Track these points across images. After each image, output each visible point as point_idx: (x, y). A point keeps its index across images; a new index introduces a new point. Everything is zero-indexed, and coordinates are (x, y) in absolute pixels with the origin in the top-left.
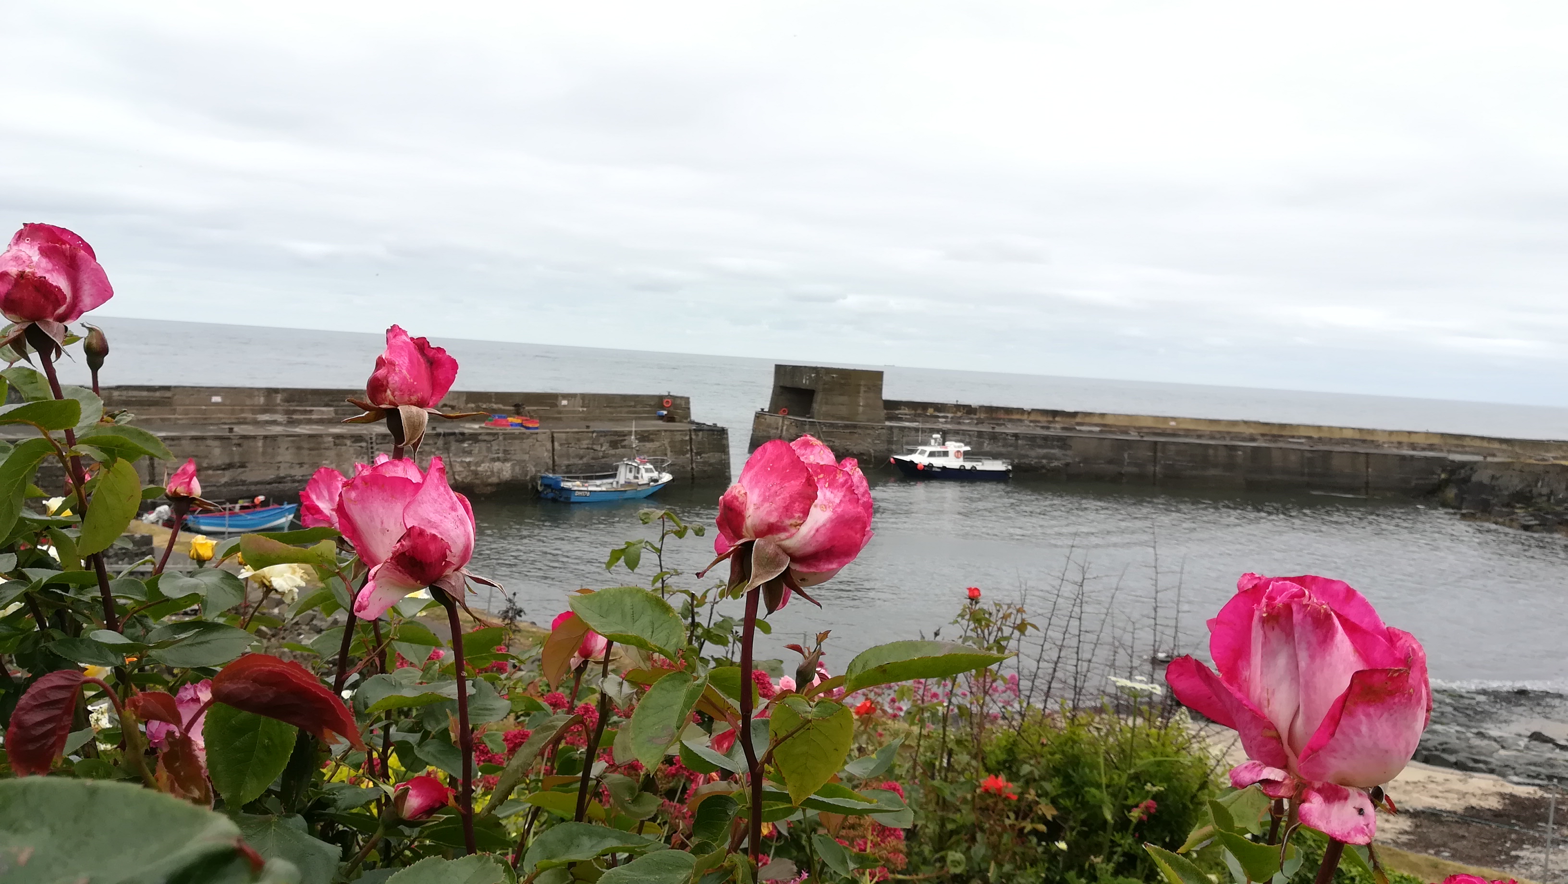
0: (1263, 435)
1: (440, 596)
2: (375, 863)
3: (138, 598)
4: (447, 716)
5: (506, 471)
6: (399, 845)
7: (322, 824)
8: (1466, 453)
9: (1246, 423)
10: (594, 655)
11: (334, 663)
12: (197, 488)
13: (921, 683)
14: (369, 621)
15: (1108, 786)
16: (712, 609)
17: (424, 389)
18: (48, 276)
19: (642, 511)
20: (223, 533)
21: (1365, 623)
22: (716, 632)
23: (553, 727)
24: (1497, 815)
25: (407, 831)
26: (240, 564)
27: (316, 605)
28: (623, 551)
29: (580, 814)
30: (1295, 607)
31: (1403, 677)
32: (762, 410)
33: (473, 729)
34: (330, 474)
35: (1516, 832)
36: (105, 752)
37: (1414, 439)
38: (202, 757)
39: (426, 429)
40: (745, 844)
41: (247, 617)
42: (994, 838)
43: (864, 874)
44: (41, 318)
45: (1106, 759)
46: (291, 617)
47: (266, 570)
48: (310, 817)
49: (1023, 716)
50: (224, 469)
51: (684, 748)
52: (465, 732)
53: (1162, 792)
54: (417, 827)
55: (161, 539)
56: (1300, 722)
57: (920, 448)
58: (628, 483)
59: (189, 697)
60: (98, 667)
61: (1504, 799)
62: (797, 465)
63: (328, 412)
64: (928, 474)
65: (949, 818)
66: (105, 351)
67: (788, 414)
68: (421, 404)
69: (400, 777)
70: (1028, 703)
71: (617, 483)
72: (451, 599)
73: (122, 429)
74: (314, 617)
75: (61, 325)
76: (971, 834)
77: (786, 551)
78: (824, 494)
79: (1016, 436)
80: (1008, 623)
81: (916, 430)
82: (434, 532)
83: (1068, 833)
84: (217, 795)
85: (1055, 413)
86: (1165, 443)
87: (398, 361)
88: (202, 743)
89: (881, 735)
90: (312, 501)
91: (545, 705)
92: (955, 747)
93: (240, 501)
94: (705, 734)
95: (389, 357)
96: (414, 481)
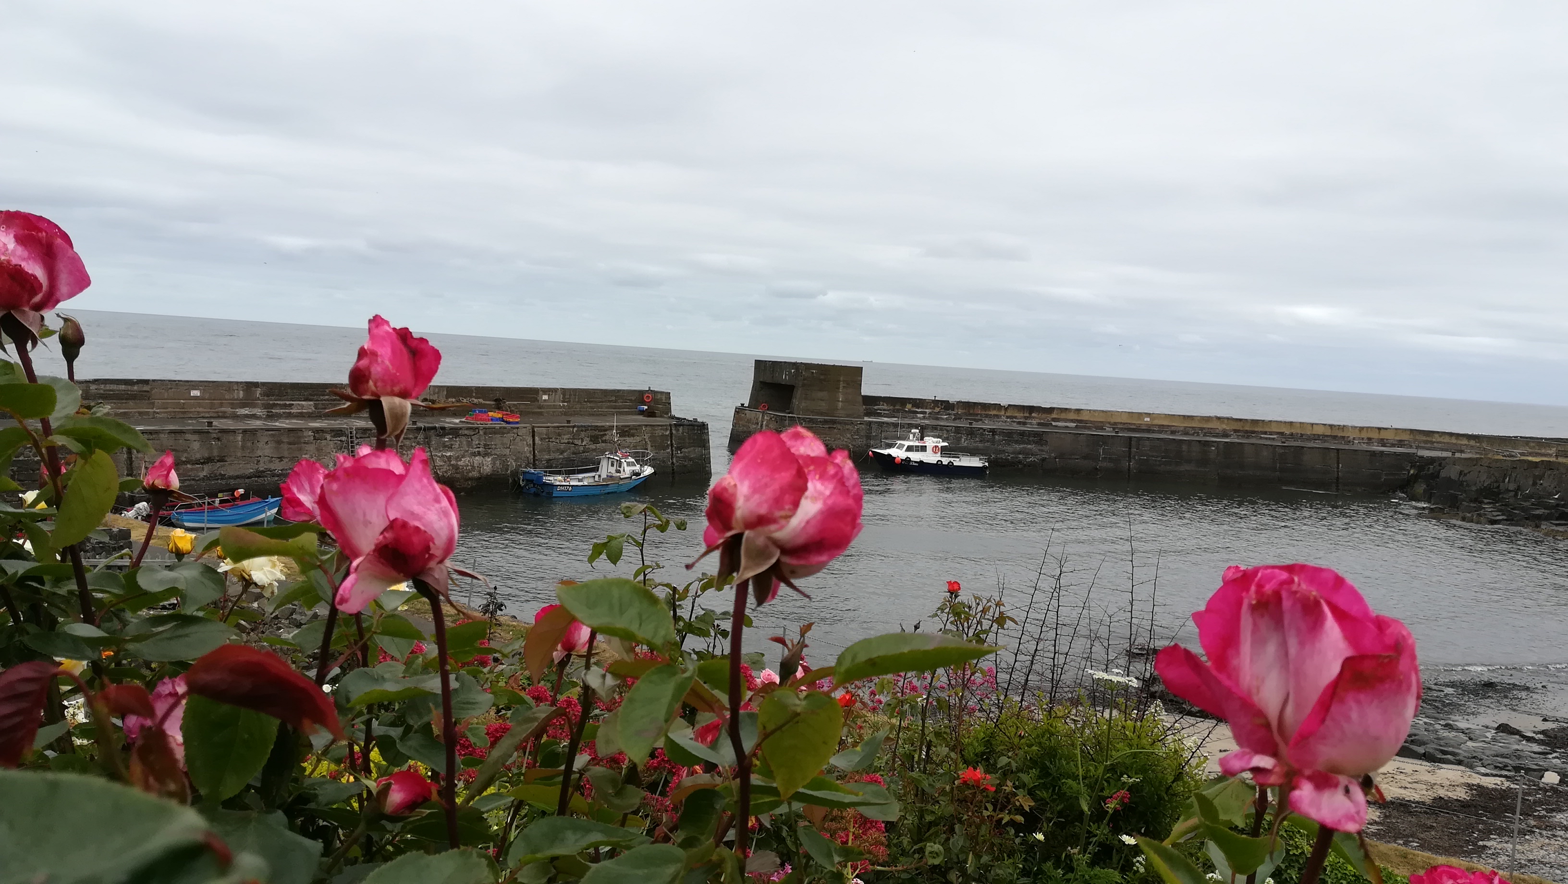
0: (1236, 431)
1: (423, 588)
2: (356, 858)
3: (116, 591)
4: (429, 711)
5: (487, 465)
6: (381, 840)
7: (302, 819)
8: (1434, 449)
9: (1219, 418)
10: (577, 648)
11: (314, 657)
12: (175, 480)
13: (900, 676)
14: (351, 615)
15: (1084, 778)
16: (693, 603)
17: (407, 380)
18: (23, 264)
19: (624, 505)
20: (203, 529)
21: (1354, 610)
22: (697, 626)
23: (535, 719)
24: (1464, 805)
25: (389, 826)
26: (219, 557)
27: (296, 599)
28: (605, 545)
29: (563, 808)
30: (1284, 594)
31: (1392, 663)
32: (742, 405)
33: (456, 723)
34: (312, 468)
35: (1483, 822)
36: (81, 746)
37: (1384, 435)
38: (180, 753)
39: (408, 423)
40: (731, 835)
41: (227, 611)
42: (972, 830)
43: (846, 866)
44: (17, 307)
45: (1082, 751)
46: (271, 610)
47: (246, 563)
48: (291, 812)
49: (1001, 709)
50: (202, 463)
51: (671, 742)
52: (449, 725)
53: (1138, 783)
54: (399, 821)
55: (138, 534)
56: (1289, 710)
57: (899, 442)
58: (610, 477)
59: (167, 692)
60: (74, 662)
61: (1471, 790)
62: (788, 457)
63: (308, 406)
64: (906, 469)
65: (927, 810)
66: (80, 341)
67: (768, 409)
68: (404, 395)
69: (381, 772)
70: (1006, 696)
71: (600, 476)
72: (433, 591)
73: (99, 420)
74: (293, 612)
75: (37, 314)
76: (949, 825)
77: (776, 543)
78: (815, 486)
79: (993, 431)
80: (987, 617)
81: (895, 425)
82: (417, 524)
83: (1045, 824)
84: (194, 790)
85: (1031, 409)
86: (1139, 439)
87: (380, 351)
88: (180, 738)
89: (861, 728)
90: (294, 494)
91: (528, 698)
92: (934, 740)
93: (220, 495)
94: (688, 727)
95: (372, 348)
96: (397, 473)
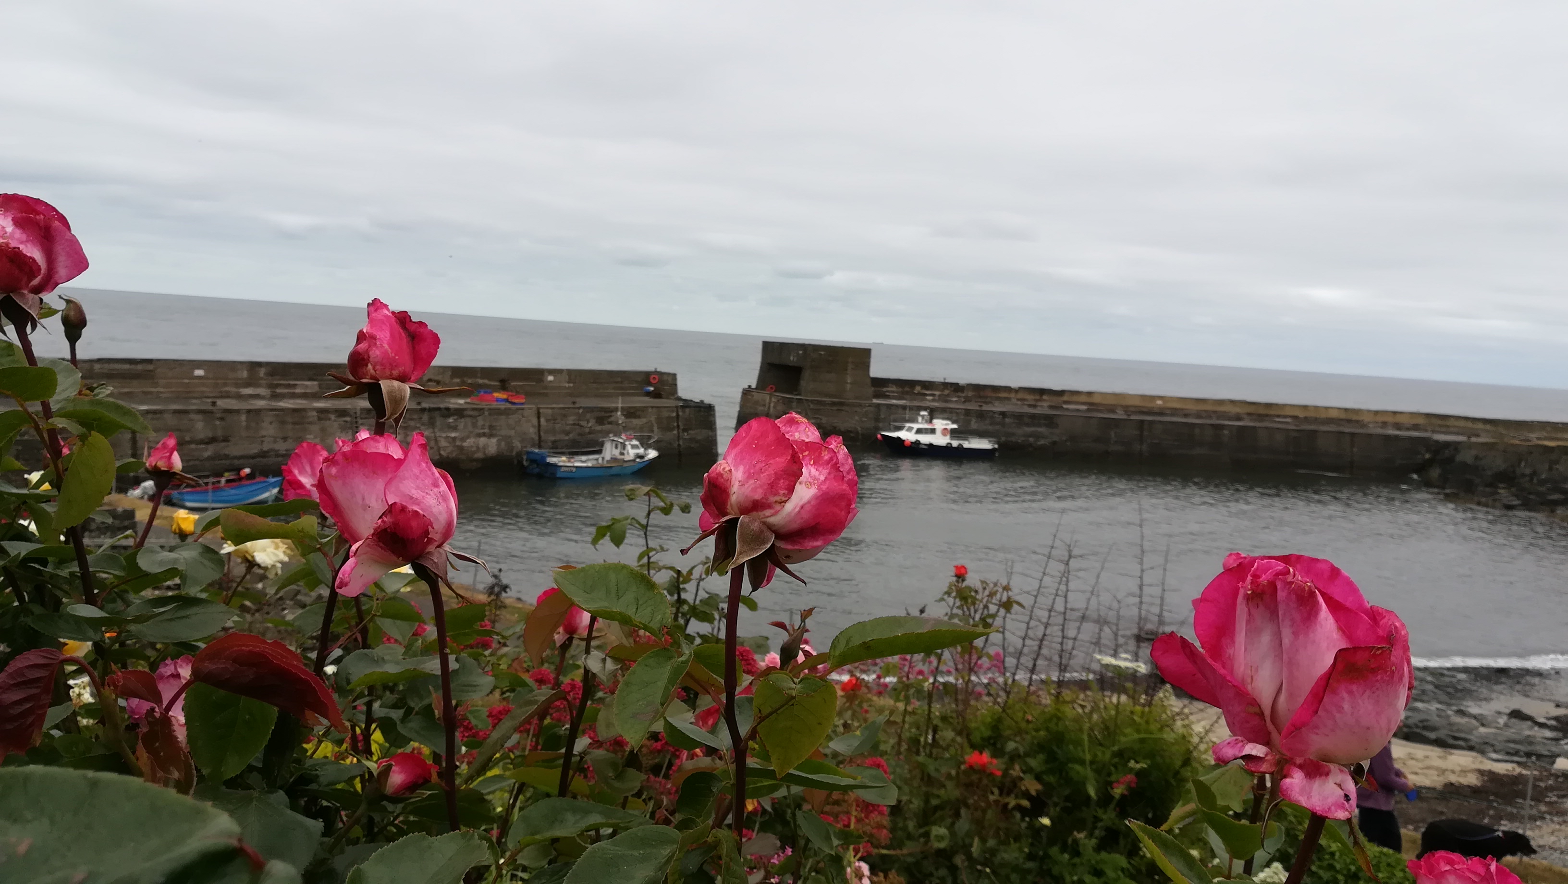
0: (1249, 414)
1: (422, 572)
2: (358, 839)
3: (117, 572)
4: (430, 693)
5: (491, 446)
6: (383, 821)
7: (305, 800)
8: (1450, 433)
9: (1232, 402)
10: (578, 632)
11: (315, 638)
12: (177, 462)
13: (907, 659)
14: (351, 598)
15: (1091, 763)
16: (698, 585)
17: (406, 363)
18: (22, 247)
19: (628, 488)
20: (206, 508)
21: (1349, 602)
22: (702, 609)
23: (536, 702)
24: (1474, 791)
25: (390, 807)
26: (221, 538)
27: (299, 580)
28: (608, 527)
29: (563, 790)
30: (1279, 585)
31: (1386, 654)
32: (750, 386)
33: (457, 706)
34: (313, 449)
35: (1494, 808)
36: (86, 727)
37: (1400, 419)
38: (181, 734)
39: (408, 404)
40: (729, 819)
41: (230, 593)
42: (978, 814)
43: (845, 850)
44: (16, 289)
45: (1089, 736)
46: (274, 592)
47: (248, 545)
48: (293, 793)
49: (1008, 693)
50: (207, 443)
51: (669, 726)
52: (449, 708)
53: (1145, 769)
54: (401, 802)
55: (142, 515)
56: (1282, 698)
57: (908, 425)
58: (614, 459)
59: (169, 673)
60: (78, 643)
61: (1483, 775)
62: (783, 442)
63: (312, 386)
64: (916, 452)
65: (933, 794)
66: (83, 323)
67: (775, 391)
68: (403, 378)
69: (383, 753)
70: (1014, 680)
71: (603, 458)
72: (433, 575)
73: (100, 403)
74: (298, 592)
75: (36, 297)
76: (955, 809)
77: (771, 528)
78: (809, 471)
79: (1003, 414)
80: (994, 601)
81: (904, 407)
82: (416, 508)
83: (1052, 809)
84: (198, 771)
85: (1042, 392)
86: (1151, 423)
87: (379, 335)
88: (182, 720)
89: (867, 712)
90: (295, 476)
91: (530, 682)
92: (940, 724)
93: (226, 474)
94: (689, 711)
95: (370, 331)
96: (396, 457)
